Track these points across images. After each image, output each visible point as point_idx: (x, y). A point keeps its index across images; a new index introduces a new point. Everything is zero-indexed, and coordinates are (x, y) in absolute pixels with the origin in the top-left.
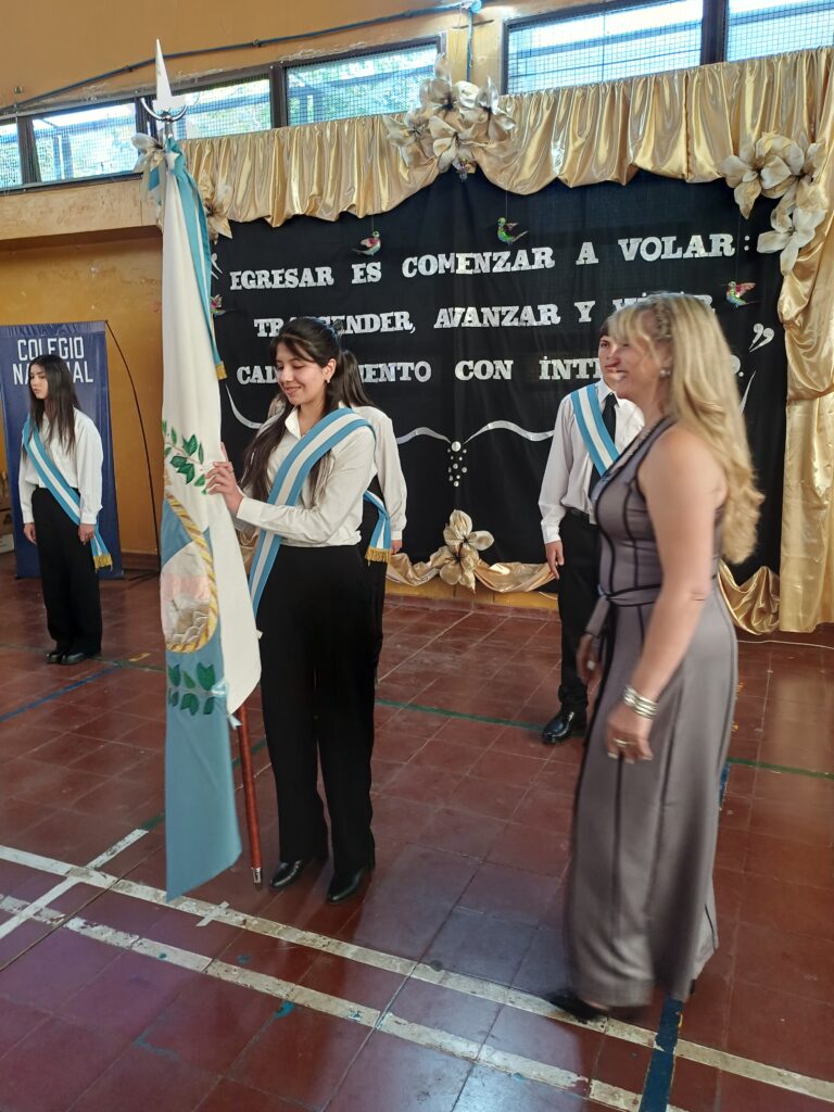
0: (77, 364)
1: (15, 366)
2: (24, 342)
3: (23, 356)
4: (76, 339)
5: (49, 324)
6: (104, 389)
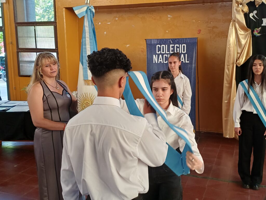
0: (182, 55)
1: (154, 56)
2: (160, 46)
3: (158, 52)
4: (183, 45)
5: (171, 39)
6: (193, 65)
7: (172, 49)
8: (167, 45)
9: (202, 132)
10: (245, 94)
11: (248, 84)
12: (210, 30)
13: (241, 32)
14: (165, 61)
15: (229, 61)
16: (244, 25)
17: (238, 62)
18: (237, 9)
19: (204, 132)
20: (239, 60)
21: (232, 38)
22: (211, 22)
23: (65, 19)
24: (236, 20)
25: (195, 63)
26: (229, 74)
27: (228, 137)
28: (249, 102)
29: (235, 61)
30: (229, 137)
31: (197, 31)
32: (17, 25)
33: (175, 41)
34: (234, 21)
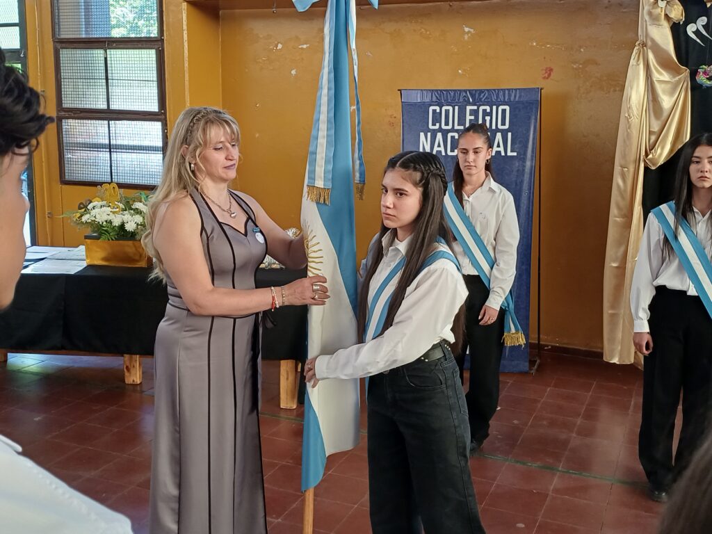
1: (422, 135)
5: (469, 90)
6: (528, 164)
7: (473, 118)
8: (457, 108)
9: (547, 346)
10: (666, 240)
11: (676, 215)
12: (576, 69)
13: (661, 76)
14: (452, 150)
15: (625, 154)
16: (672, 58)
17: (650, 156)
18: (653, 11)
19: (552, 346)
20: (653, 151)
21: (637, 91)
22: (581, 47)
23: (185, 32)
24: (649, 43)
25: (532, 156)
26: (625, 190)
27: (615, 360)
28: (675, 264)
29: (643, 153)
30: (619, 361)
31: (542, 70)
32: (59, 46)
33: (482, 96)
34: (644, 45)
